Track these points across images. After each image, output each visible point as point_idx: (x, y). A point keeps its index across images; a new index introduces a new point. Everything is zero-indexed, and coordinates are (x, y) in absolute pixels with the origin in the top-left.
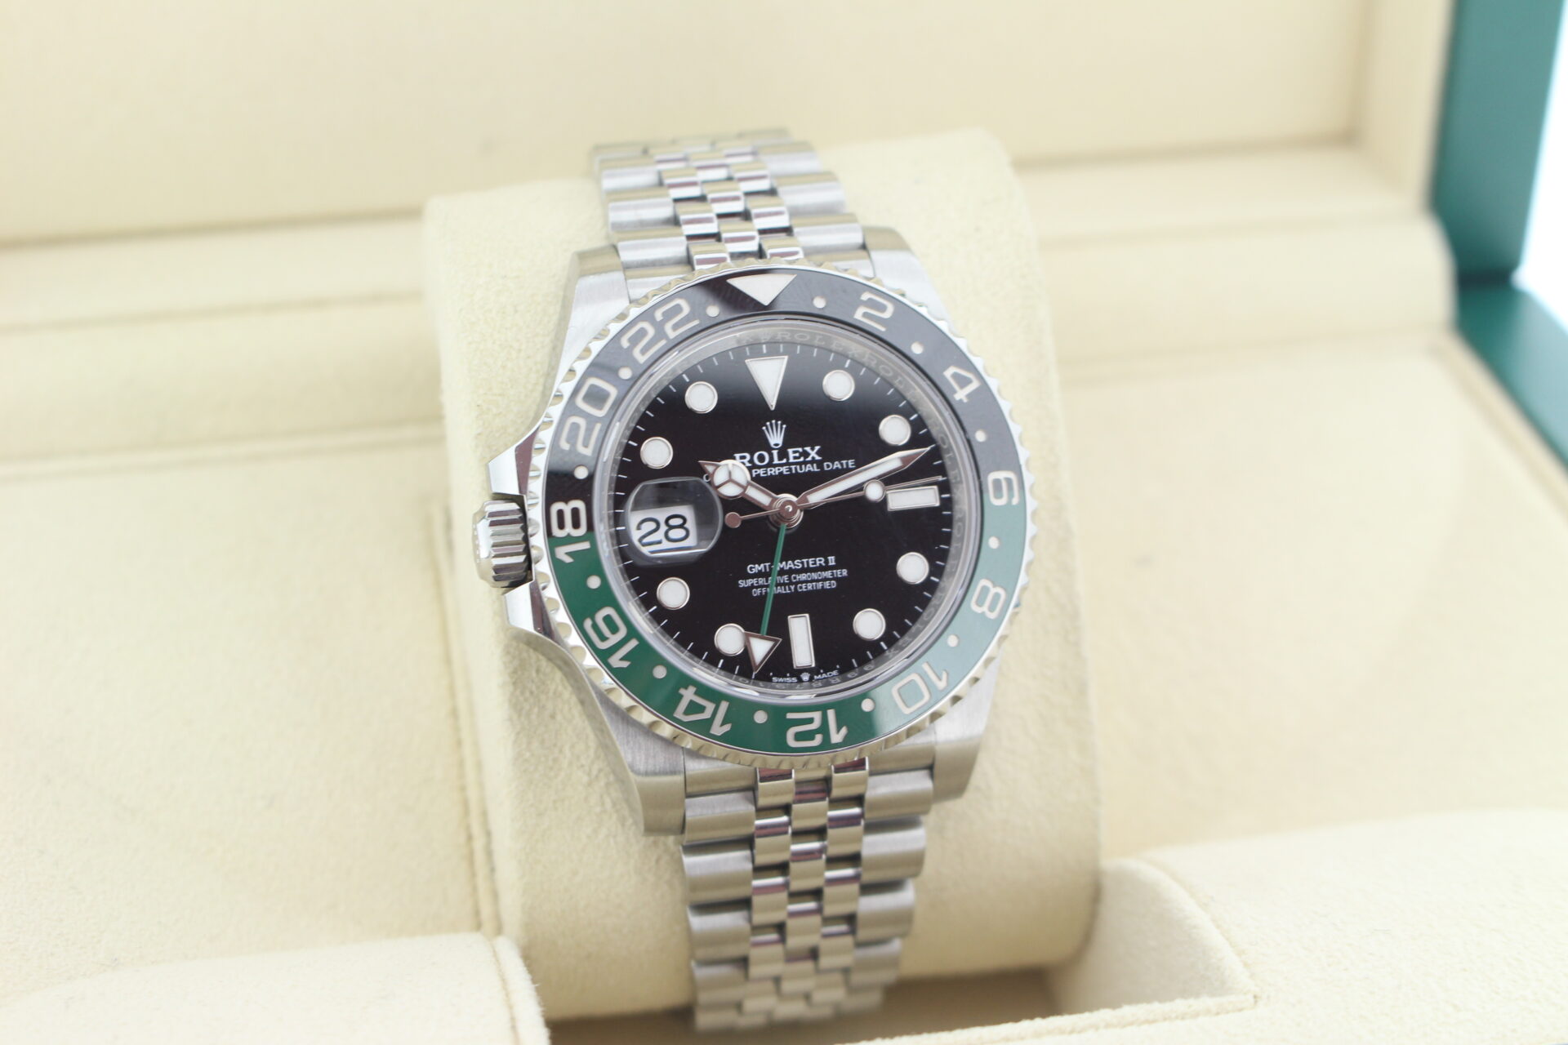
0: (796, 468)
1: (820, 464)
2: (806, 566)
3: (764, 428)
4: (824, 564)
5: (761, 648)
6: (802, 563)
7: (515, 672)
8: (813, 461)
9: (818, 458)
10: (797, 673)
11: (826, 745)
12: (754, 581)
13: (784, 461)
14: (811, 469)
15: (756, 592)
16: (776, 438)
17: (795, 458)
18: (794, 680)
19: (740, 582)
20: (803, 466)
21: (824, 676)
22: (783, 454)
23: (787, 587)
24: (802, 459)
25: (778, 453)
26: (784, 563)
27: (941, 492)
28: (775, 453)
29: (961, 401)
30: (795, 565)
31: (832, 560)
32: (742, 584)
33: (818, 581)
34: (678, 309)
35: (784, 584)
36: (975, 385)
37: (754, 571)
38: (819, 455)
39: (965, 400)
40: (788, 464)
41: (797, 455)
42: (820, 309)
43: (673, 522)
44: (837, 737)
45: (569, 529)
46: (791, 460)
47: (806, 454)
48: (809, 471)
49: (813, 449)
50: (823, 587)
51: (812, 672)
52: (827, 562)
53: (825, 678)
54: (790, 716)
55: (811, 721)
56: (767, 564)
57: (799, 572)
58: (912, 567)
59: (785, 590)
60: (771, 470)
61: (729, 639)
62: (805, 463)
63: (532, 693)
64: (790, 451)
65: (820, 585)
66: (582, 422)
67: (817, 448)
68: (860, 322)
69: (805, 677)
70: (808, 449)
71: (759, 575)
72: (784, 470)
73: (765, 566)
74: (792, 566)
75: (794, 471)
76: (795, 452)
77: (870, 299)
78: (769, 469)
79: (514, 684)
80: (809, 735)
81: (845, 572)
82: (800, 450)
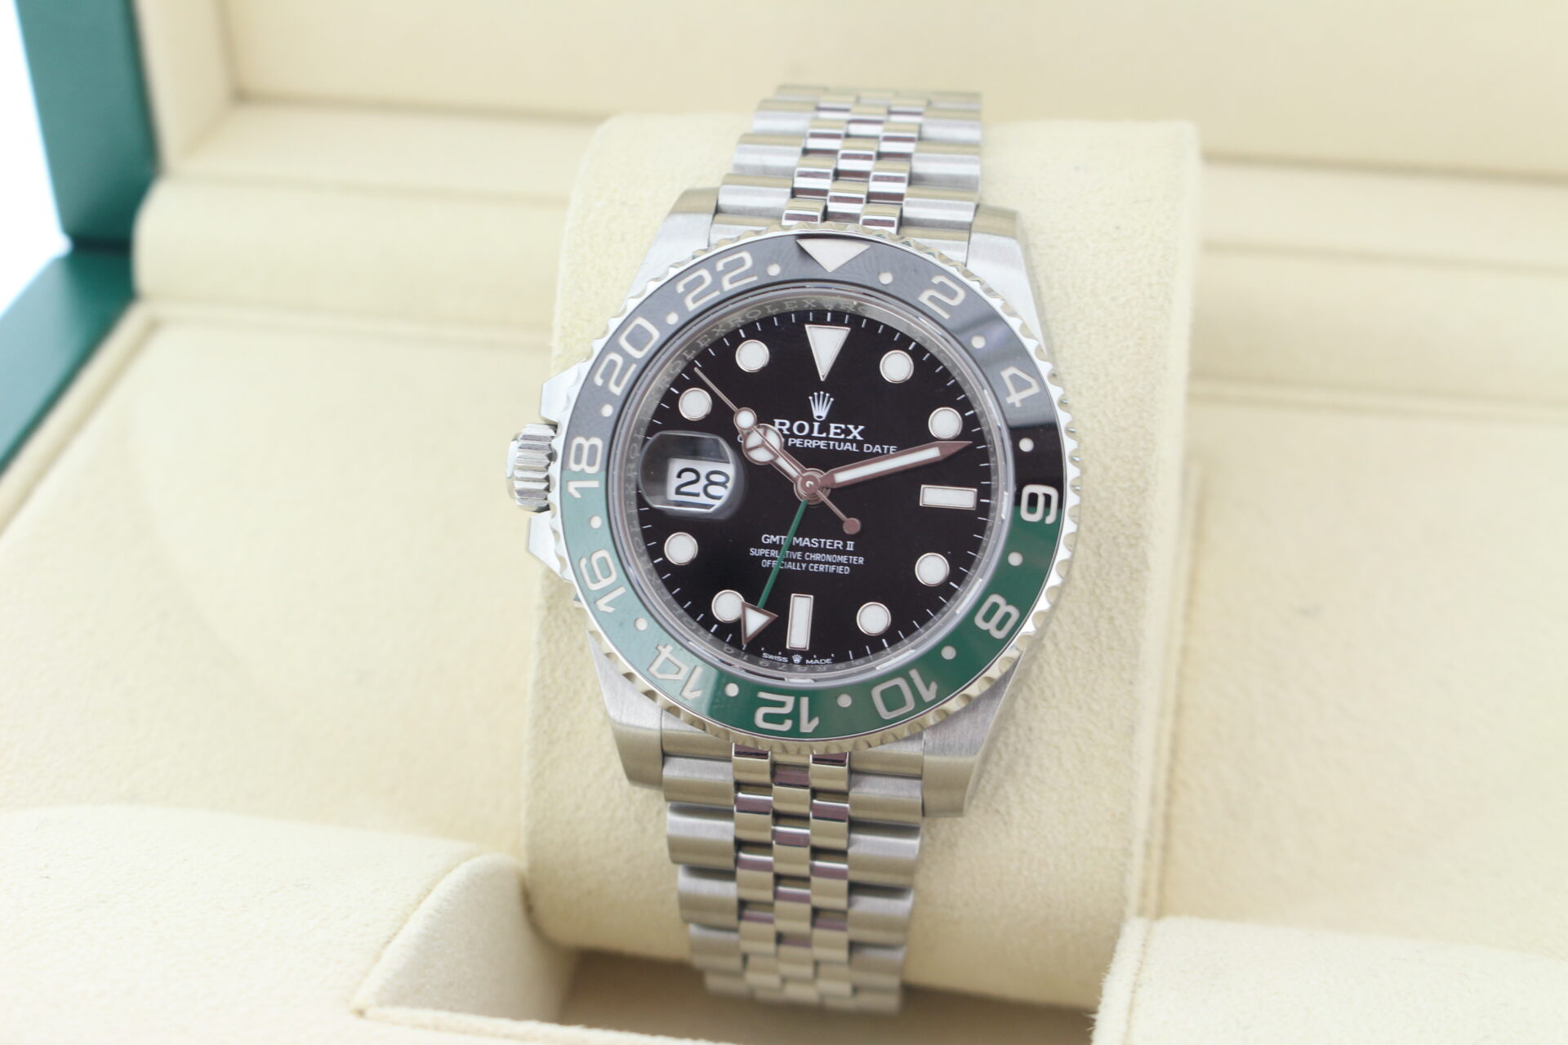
0: (834, 445)
1: (860, 444)
2: (822, 546)
3: (811, 398)
4: (841, 548)
5: (756, 621)
6: (820, 543)
7: (552, 597)
8: (854, 440)
9: (859, 438)
10: (789, 654)
11: (795, 732)
12: (766, 552)
13: (824, 435)
14: (850, 448)
15: (766, 563)
16: (820, 410)
17: (836, 434)
18: (785, 659)
19: (751, 550)
20: (842, 444)
21: (817, 661)
22: (824, 427)
23: (798, 564)
24: (842, 436)
25: (820, 427)
26: (801, 539)
27: (979, 496)
28: (816, 425)
29: (1013, 404)
30: (811, 543)
31: (850, 546)
32: (753, 552)
33: (831, 564)
34: (741, 262)
35: (796, 561)
36: (1035, 389)
37: (769, 541)
38: (861, 436)
39: (1018, 405)
40: (828, 439)
41: (839, 431)
42: (884, 285)
43: (714, 478)
44: (807, 726)
45: (584, 465)
46: (831, 435)
47: (848, 432)
48: (848, 450)
49: (856, 428)
50: (835, 571)
51: (806, 655)
52: (845, 546)
53: (817, 664)
54: (763, 695)
55: (782, 704)
56: (783, 537)
57: (813, 550)
58: (931, 569)
59: (796, 567)
60: (808, 442)
61: (727, 605)
62: (845, 441)
63: (565, 621)
64: (832, 426)
65: (832, 568)
66: (619, 360)
67: (861, 428)
68: (924, 304)
69: (797, 659)
70: (851, 427)
71: (774, 546)
72: (822, 444)
73: (781, 539)
74: (808, 544)
75: (831, 448)
76: (836, 428)
77: (942, 284)
78: (806, 441)
79: (549, 609)
80: (778, 719)
81: (861, 560)
82: (843, 426)
